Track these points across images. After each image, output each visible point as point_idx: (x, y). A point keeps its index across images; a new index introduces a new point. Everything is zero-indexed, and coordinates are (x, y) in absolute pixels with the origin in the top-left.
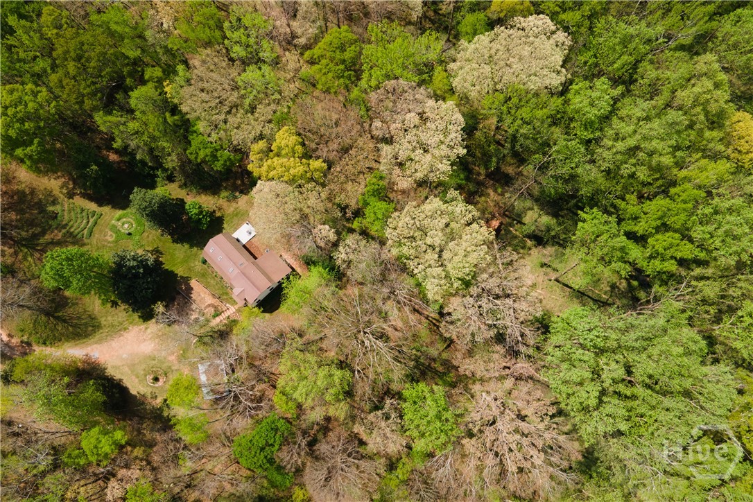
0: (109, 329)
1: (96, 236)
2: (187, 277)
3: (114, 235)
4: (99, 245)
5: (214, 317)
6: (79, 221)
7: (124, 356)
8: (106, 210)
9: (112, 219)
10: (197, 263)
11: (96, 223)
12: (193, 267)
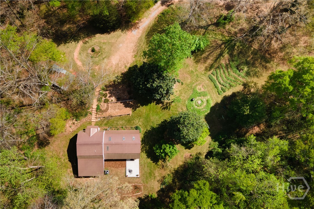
0: (143, 48)
1: (207, 82)
2: (135, 110)
3: (199, 91)
4: (199, 79)
5: (98, 106)
6: (224, 79)
7: (121, 45)
8: (219, 100)
9: (211, 97)
10: (140, 123)
11: (216, 87)
12: (140, 119)
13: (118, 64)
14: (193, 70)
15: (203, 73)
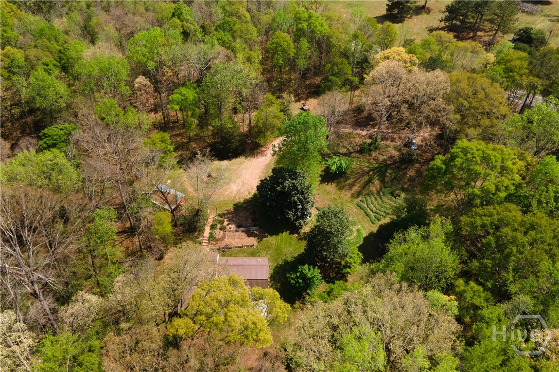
1: (356, 210)
2: (261, 240)
5: (211, 234)
6: (377, 206)
7: (244, 171)
8: (375, 229)
9: (362, 226)
11: (367, 215)
12: (267, 251)
13: (240, 190)
14: (335, 197)
15: (349, 200)
